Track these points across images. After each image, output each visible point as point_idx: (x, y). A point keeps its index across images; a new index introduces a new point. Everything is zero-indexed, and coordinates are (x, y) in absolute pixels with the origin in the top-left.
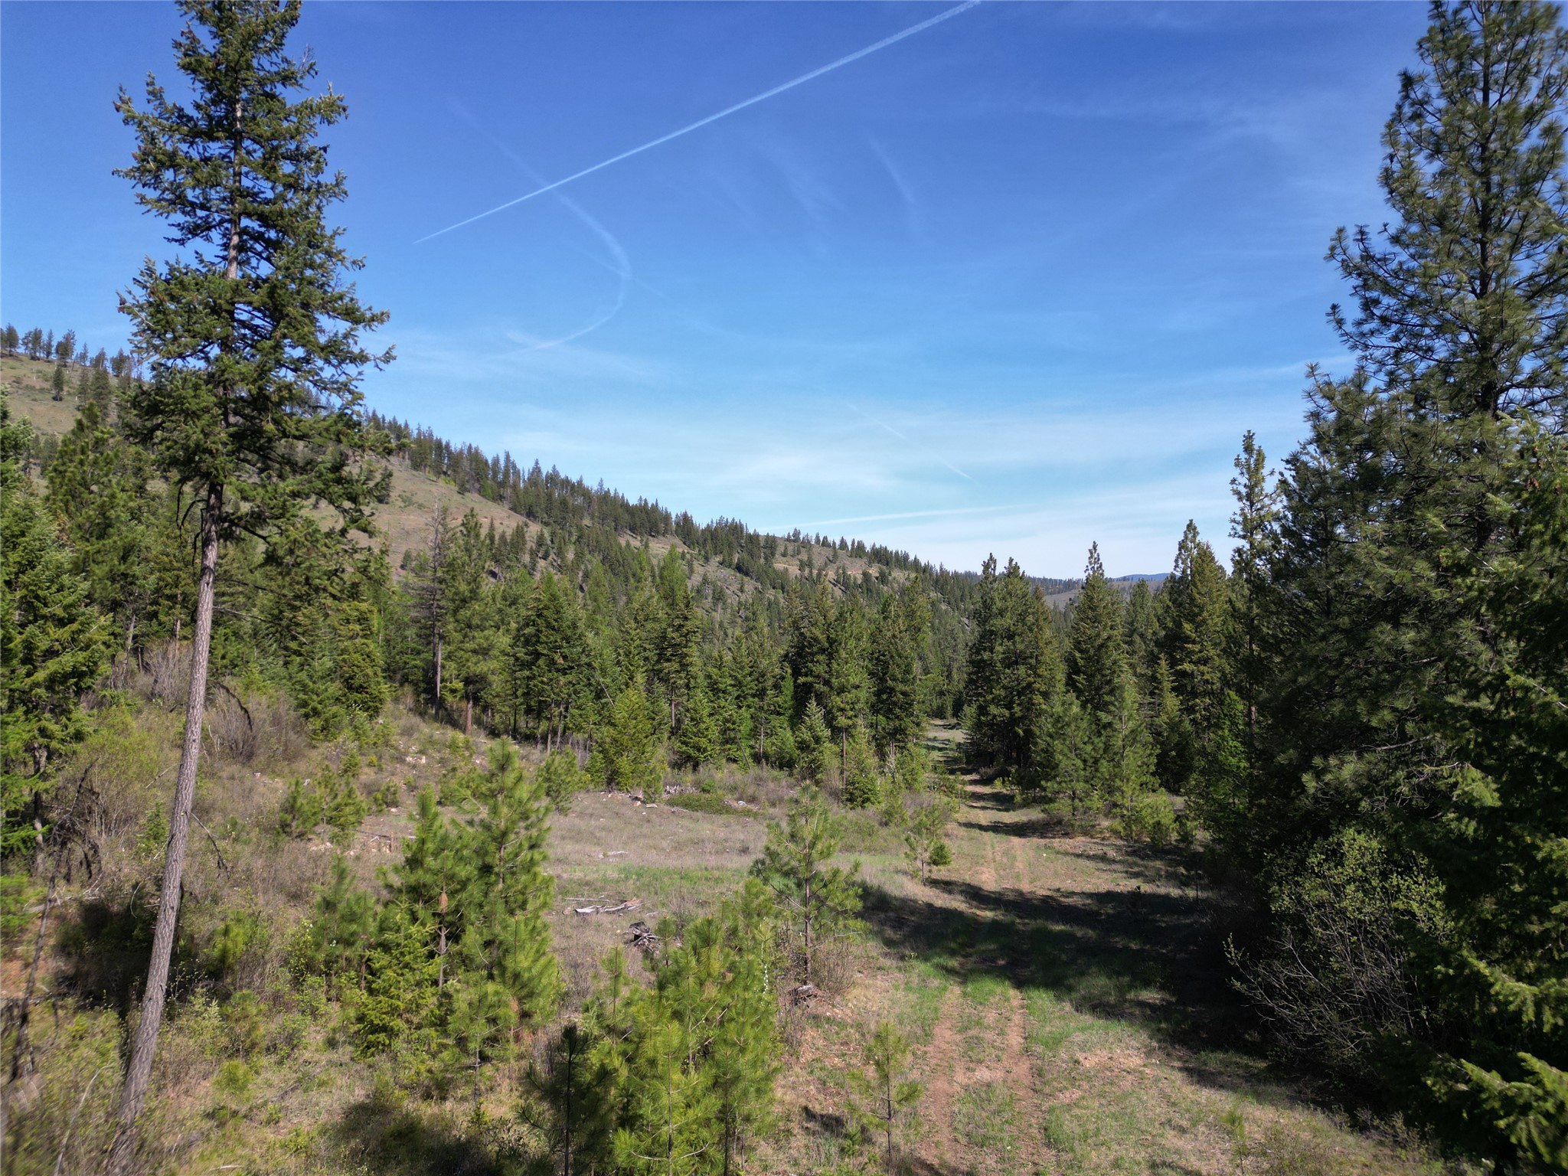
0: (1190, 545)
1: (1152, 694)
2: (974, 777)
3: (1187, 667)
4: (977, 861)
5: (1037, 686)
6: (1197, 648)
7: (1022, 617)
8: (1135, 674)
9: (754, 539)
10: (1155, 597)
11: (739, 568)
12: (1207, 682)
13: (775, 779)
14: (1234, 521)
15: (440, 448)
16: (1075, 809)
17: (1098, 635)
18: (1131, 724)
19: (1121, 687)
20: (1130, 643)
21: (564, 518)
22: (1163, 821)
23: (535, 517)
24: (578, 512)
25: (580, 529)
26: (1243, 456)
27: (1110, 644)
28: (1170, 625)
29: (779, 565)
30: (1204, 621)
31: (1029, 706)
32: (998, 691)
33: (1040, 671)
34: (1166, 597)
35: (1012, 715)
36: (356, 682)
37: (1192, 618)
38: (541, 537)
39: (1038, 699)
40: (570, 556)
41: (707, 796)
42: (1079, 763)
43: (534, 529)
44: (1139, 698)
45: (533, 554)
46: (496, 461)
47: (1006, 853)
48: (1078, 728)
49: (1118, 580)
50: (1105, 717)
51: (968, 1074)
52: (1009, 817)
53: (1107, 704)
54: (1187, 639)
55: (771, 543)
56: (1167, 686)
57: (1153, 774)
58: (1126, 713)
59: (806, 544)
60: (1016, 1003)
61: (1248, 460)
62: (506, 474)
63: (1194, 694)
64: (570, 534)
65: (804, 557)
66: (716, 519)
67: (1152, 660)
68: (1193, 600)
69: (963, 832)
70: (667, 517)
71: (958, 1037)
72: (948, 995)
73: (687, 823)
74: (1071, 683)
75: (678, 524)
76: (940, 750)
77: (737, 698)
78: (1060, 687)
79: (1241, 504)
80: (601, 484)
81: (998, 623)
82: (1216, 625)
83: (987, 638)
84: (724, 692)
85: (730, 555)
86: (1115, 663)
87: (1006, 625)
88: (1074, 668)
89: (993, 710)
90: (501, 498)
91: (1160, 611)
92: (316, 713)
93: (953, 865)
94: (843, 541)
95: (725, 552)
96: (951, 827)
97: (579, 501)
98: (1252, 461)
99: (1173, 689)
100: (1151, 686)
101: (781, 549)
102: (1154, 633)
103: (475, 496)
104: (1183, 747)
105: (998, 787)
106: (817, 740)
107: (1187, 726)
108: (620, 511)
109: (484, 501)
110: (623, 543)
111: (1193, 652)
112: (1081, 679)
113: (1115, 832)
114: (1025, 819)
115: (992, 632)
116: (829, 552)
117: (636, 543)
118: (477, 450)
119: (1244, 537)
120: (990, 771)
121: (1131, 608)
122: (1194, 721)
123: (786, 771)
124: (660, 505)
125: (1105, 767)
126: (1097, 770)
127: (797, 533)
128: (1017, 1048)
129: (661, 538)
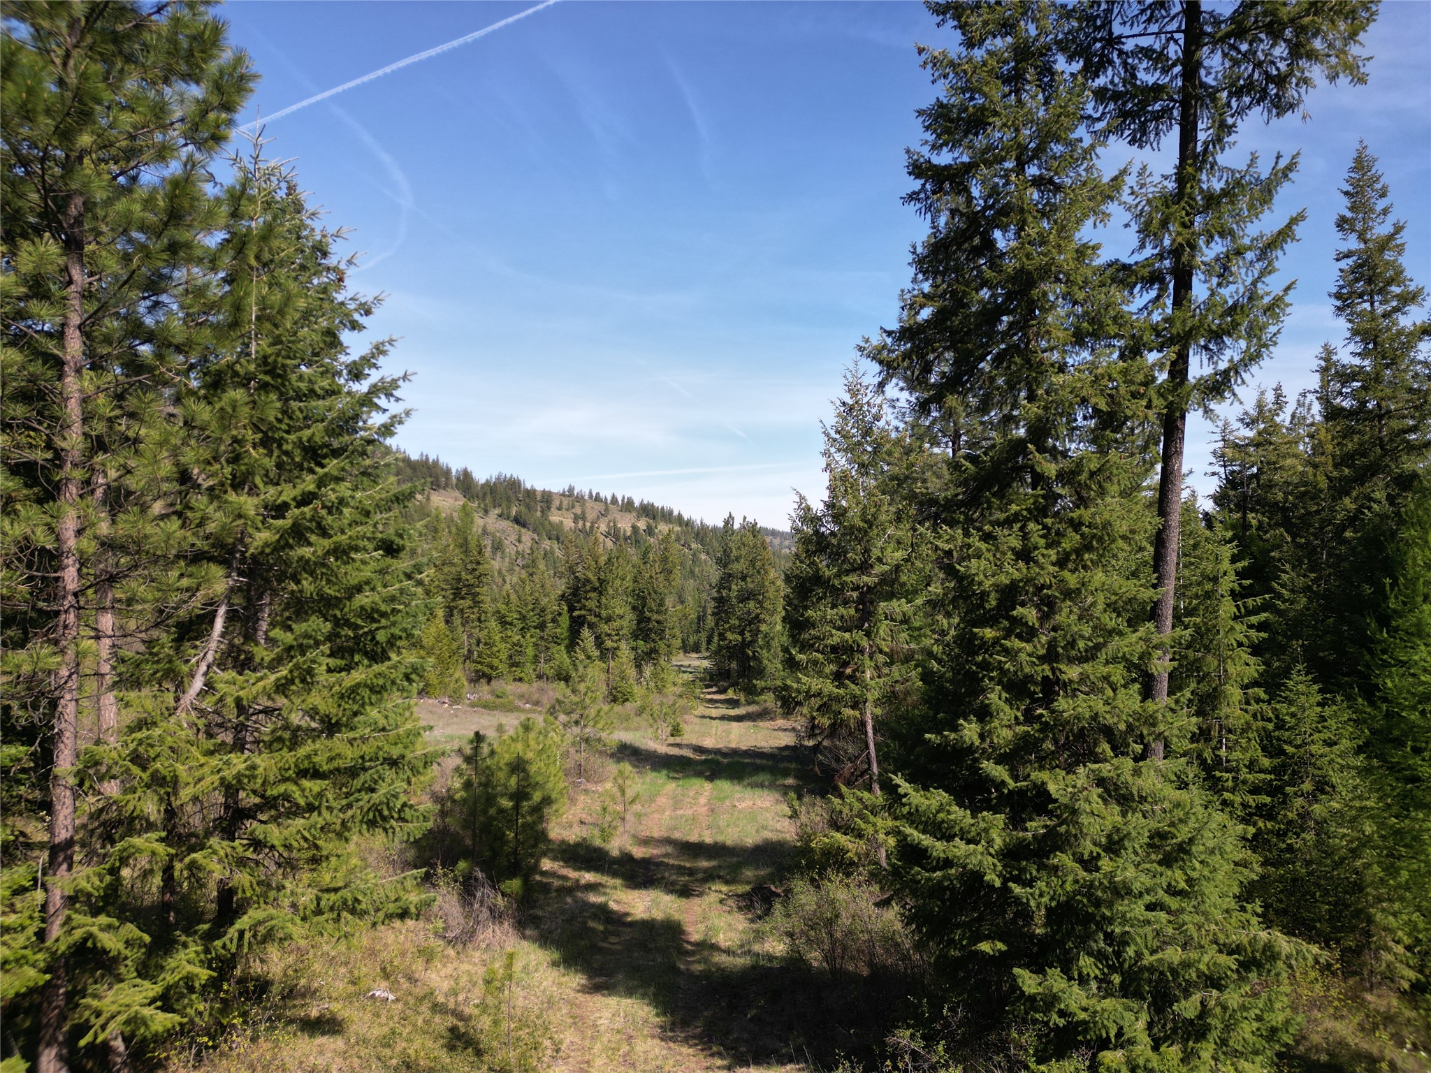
2: (714, 689)
4: (703, 735)
5: (763, 616)
7: (752, 563)
9: (530, 493)
11: (517, 521)
13: (554, 689)
29: (555, 518)
31: (757, 633)
32: (734, 622)
33: (767, 604)
35: (744, 639)
39: (764, 627)
41: (501, 700)
47: (725, 730)
55: (547, 498)
59: (580, 499)
65: (578, 510)
66: (495, 475)
70: (448, 472)
72: (668, 786)
73: (486, 717)
75: (458, 479)
76: (691, 673)
77: (522, 629)
83: (727, 579)
84: (511, 624)
87: (740, 569)
93: (686, 736)
94: (614, 497)
95: (504, 505)
96: (688, 717)
101: (556, 503)
106: (589, 658)
114: (744, 712)
115: (730, 575)
116: (601, 507)
120: (726, 684)
123: (562, 683)
124: (441, 461)
127: (571, 489)
129: (442, 491)
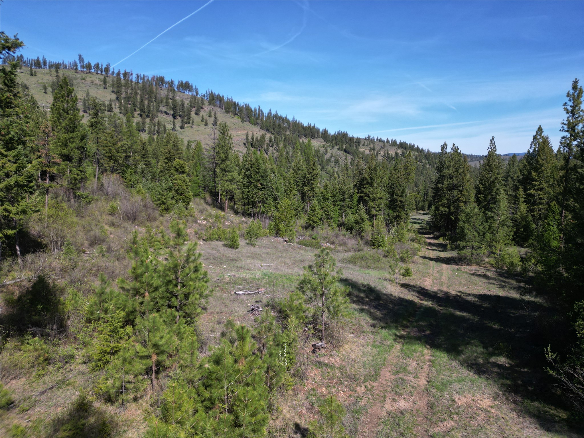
0: (539, 137)
1: (514, 203)
2: (431, 236)
3: (532, 192)
4: (425, 275)
5: (462, 199)
6: (538, 183)
7: (457, 169)
8: (507, 194)
9: (352, 139)
10: (520, 161)
11: (345, 151)
12: (541, 198)
13: (344, 235)
14: (563, 124)
15: (235, 105)
16: (472, 254)
17: (491, 177)
18: (503, 217)
19: (499, 201)
20: (505, 181)
21: (280, 131)
22: (514, 261)
23: (269, 131)
24: (285, 129)
25: (285, 135)
26: (572, 91)
27: (496, 181)
28: (526, 173)
29: (361, 150)
30: (542, 172)
31: (458, 208)
32: (445, 201)
33: (464, 192)
34: (525, 161)
35: (450, 211)
36: (180, 192)
37: (536, 170)
38: (271, 139)
39: (462, 204)
40: (281, 145)
41: (314, 241)
42: (476, 234)
43: (268, 136)
44: (507, 205)
45: (268, 145)
46: (255, 109)
47: (439, 272)
48: (477, 218)
49: (504, 155)
50: (490, 214)
51: (393, 404)
52: (443, 255)
53: (491, 208)
54: (534, 180)
55: (359, 140)
56: (522, 200)
57: (512, 240)
58: (500, 212)
59: (373, 141)
60: (427, 357)
61: (573, 94)
62: (259, 115)
63: (534, 204)
64: (282, 137)
65: (372, 146)
66: (337, 131)
67: (516, 188)
68: (537, 162)
69: (421, 261)
70: (318, 131)
71: (393, 377)
72: (393, 349)
73: (303, 252)
74: (477, 198)
75: (322, 133)
76: (419, 223)
77: (333, 201)
78: (473, 199)
79: (568, 115)
80: (294, 118)
81: (447, 172)
82: (548, 173)
83: (441, 179)
84: (328, 199)
85: (342, 145)
86: (498, 189)
87: (450, 173)
88: (479, 191)
89: (441, 208)
90: (257, 124)
91: (521, 167)
92: (164, 203)
93: (413, 277)
94: (388, 140)
95: (340, 145)
96: (416, 258)
97: (286, 125)
98: (576, 94)
99: (525, 201)
100: (514, 200)
101: (362, 143)
102: (518, 177)
103: (248, 123)
104: (527, 227)
105: (441, 241)
106: (362, 220)
107: (530, 218)
108: (301, 128)
109: (251, 125)
110: (301, 141)
111: (536, 185)
112: (481, 196)
113: (491, 265)
114: (450, 256)
115: (443, 176)
116: (382, 144)
117: (306, 141)
118: (248, 105)
119: (568, 131)
120: (438, 234)
121: (508, 166)
122: (533, 216)
123: (349, 232)
124: (316, 126)
125: (488, 236)
126: (484, 237)
127: (369, 137)
128: (423, 387)
129: (316, 139)
